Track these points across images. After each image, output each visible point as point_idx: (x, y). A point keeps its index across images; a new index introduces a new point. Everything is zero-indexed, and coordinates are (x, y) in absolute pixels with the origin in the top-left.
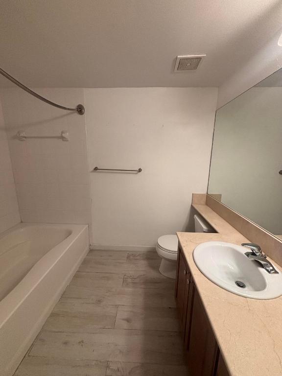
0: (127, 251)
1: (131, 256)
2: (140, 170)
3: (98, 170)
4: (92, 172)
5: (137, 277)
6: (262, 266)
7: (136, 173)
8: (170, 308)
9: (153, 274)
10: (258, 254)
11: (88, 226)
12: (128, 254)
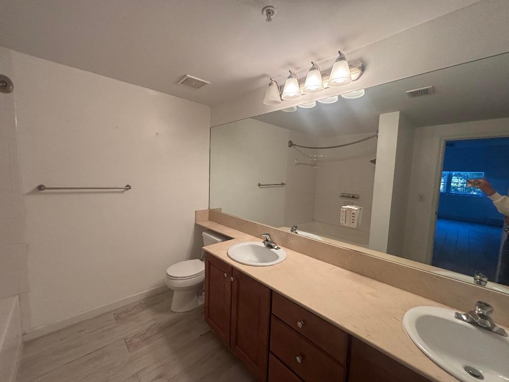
0: (111, 311)
1: (122, 315)
2: (128, 187)
3: (46, 191)
4: (33, 193)
5: (146, 331)
6: (272, 247)
7: (122, 192)
8: (201, 336)
9: (165, 318)
10: (269, 240)
11: (19, 297)
12: (114, 314)
